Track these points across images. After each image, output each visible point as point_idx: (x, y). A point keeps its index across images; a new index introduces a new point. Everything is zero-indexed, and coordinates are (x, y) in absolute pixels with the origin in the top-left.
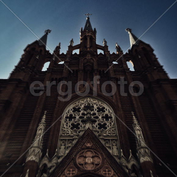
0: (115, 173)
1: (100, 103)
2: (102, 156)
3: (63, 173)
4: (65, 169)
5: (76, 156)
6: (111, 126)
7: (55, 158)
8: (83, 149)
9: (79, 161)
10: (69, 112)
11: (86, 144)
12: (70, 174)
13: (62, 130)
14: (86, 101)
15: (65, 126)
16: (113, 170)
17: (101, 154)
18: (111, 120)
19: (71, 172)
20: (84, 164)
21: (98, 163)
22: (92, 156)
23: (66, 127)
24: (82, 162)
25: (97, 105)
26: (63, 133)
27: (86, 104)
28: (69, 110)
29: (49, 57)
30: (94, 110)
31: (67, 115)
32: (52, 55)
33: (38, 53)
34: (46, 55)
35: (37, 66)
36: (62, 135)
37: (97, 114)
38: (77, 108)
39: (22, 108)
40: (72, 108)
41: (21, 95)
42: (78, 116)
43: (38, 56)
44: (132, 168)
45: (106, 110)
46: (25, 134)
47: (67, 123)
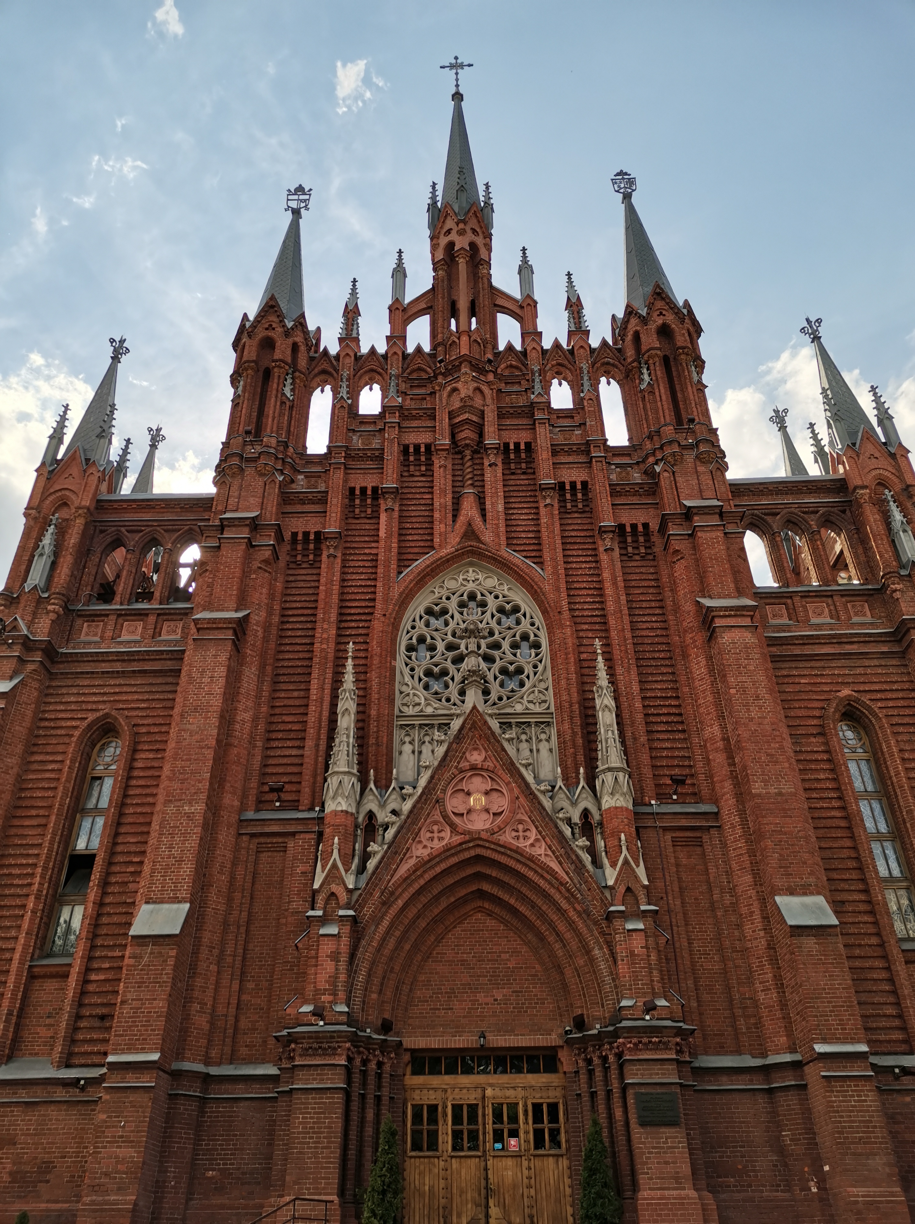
0: (539, 837)
1: (506, 587)
2: (511, 790)
3: (417, 839)
4: (420, 829)
5: (444, 791)
6: (535, 674)
7: (393, 797)
8: (461, 771)
9: (453, 804)
10: (413, 627)
11: (467, 754)
12: (432, 839)
13: (401, 693)
14: (464, 580)
15: (406, 679)
16: (537, 828)
17: (508, 784)
18: (537, 655)
19: (436, 835)
20: (465, 812)
21: (500, 810)
22: (484, 790)
23: (409, 683)
24: (462, 809)
25: (497, 597)
26: (403, 705)
27: (462, 595)
28: (414, 621)
29: (324, 372)
30: (488, 615)
31: (411, 639)
32: (333, 359)
33: (287, 367)
34: (312, 359)
35: (292, 429)
36: (401, 711)
37: (497, 633)
38: (437, 609)
39: (276, 619)
40: (421, 610)
41: (267, 574)
42: (443, 640)
43: (289, 381)
44: (580, 819)
45: (524, 615)
46: (301, 710)
47: (412, 669)
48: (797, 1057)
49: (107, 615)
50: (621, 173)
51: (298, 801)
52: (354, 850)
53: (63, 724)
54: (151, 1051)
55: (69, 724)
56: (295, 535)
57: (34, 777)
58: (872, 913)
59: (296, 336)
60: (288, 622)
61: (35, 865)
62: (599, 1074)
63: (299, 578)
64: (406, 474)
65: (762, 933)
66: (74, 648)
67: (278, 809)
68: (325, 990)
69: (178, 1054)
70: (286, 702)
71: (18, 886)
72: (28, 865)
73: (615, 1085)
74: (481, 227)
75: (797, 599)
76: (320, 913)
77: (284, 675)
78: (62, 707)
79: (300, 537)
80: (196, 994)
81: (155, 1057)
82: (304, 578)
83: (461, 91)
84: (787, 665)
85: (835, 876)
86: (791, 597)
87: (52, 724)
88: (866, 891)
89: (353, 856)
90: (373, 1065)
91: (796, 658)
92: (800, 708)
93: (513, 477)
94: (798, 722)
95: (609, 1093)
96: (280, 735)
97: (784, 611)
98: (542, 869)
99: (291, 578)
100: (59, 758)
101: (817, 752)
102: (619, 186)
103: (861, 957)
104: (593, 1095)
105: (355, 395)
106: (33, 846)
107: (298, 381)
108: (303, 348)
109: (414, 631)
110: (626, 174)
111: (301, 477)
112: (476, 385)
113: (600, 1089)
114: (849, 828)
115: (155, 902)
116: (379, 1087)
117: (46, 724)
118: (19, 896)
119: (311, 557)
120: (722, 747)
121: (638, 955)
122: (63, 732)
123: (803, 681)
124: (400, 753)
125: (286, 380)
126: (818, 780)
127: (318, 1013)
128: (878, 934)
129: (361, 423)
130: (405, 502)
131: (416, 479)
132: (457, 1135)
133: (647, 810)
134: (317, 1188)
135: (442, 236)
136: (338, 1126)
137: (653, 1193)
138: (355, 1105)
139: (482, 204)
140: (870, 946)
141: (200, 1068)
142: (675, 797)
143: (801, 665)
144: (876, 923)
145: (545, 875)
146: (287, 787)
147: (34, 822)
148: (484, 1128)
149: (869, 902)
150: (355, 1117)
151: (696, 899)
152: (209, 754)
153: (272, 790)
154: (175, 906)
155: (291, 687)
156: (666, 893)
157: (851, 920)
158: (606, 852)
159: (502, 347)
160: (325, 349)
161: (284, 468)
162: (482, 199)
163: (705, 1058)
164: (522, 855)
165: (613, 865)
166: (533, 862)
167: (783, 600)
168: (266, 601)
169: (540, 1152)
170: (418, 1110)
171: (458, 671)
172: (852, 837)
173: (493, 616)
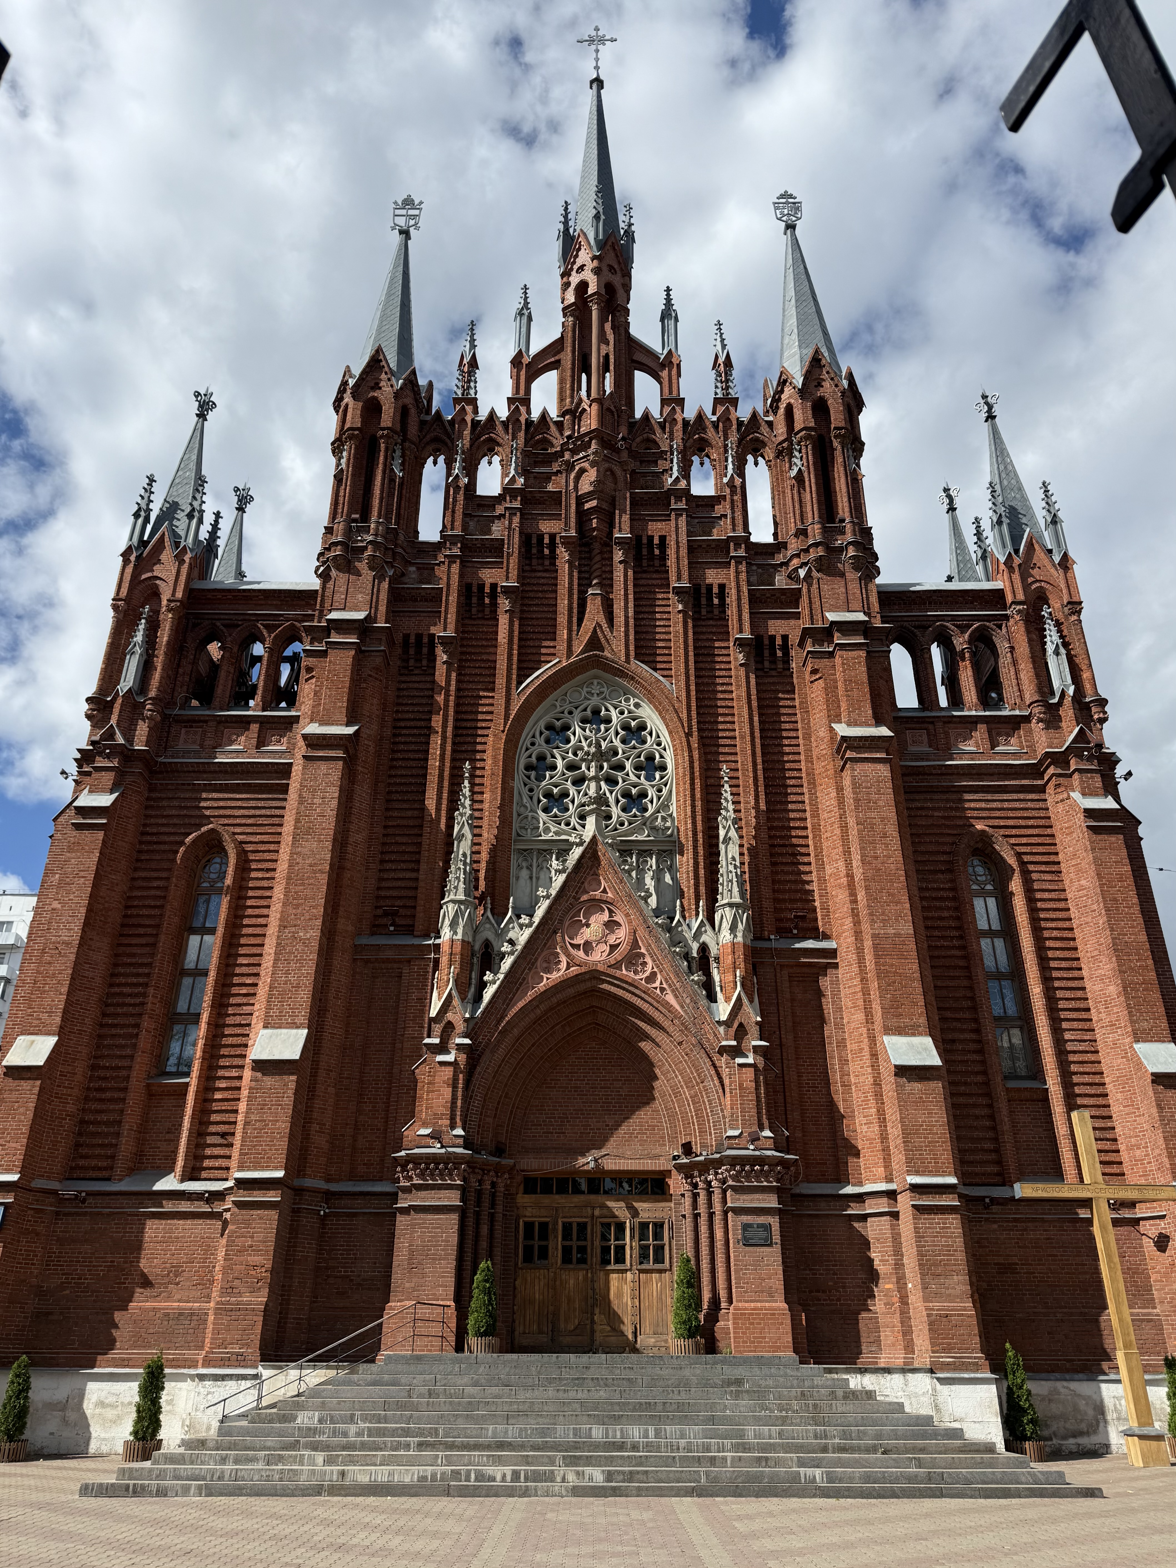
0: (656, 970)
1: (632, 703)
3: (534, 970)
6: (659, 798)
7: (510, 925)
8: (580, 902)
9: (571, 935)
10: (533, 744)
11: (586, 884)
13: (519, 815)
14: (587, 693)
15: (525, 801)
16: (654, 961)
17: (626, 916)
18: (662, 778)
19: (552, 965)
20: (582, 943)
21: (618, 941)
22: (601, 921)
23: (528, 805)
24: (579, 940)
25: (622, 713)
26: (521, 828)
27: (585, 710)
28: (534, 737)
29: (436, 440)
30: (612, 731)
31: (530, 756)
32: (447, 424)
33: (396, 437)
34: (423, 423)
35: (402, 512)
36: (519, 835)
37: (620, 752)
38: (558, 724)
39: (388, 732)
40: (542, 724)
41: (378, 683)
42: (563, 759)
43: (398, 453)
44: (698, 953)
45: (651, 734)
46: (416, 831)
47: (531, 790)
48: (892, 1186)
49: (206, 722)
50: (785, 195)
51: (413, 926)
52: (470, 978)
53: (166, 838)
54: (276, 1168)
55: (172, 838)
56: (406, 637)
57: (139, 894)
58: (981, 1052)
59: (406, 397)
60: (400, 735)
61: (146, 985)
62: (702, 1199)
63: (411, 685)
64: (527, 568)
65: (869, 1070)
66: (173, 757)
67: (391, 934)
68: (442, 1114)
69: (299, 1171)
70: (399, 822)
71: (131, 1005)
72: (140, 985)
73: (717, 1207)
74: (619, 263)
75: (939, 725)
76: (437, 1041)
77: (397, 792)
78: (164, 821)
79: (412, 639)
80: (315, 1115)
81: (280, 1174)
82: (416, 685)
83: (602, 78)
84: (922, 797)
85: (948, 1014)
86: (932, 723)
87: (154, 839)
88: (977, 1031)
89: (470, 984)
90: (487, 1186)
91: (931, 790)
92: (931, 842)
93: (644, 576)
94: (926, 857)
95: (711, 1215)
96: (393, 857)
97: (925, 738)
98: (658, 1002)
99: (403, 686)
100: (164, 875)
101: (943, 889)
102: (781, 213)
103: (966, 1094)
104: (696, 1216)
105: (471, 470)
106: (142, 965)
107: (408, 453)
108: (413, 411)
109: (533, 748)
110: (791, 196)
111: (413, 569)
112: (607, 465)
113: (702, 1209)
114: (968, 968)
115: (274, 1027)
116: (493, 1205)
117: (149, 838)
118: (132, 1015)
119: (425, 663)
120: (845, 883)
121: (746, 1088)
122: (166, 847)
123: (936, 814)
124: (518, 878)
125: (394, 451)
126: (941, 919)
127: (436, 1136)
128: (985, 1073)
129: (479, 506)
130: (527, 602)
131: (539, 574)
132: (567, 1251)
133: (765, 944)
134: (435, 1294)
135: (574, 273)
136: (454, 1239)
137: (747, 1305)
138: (470, 1221)
139: (622, 232)
140: (976, 1084)
141: (322, 1185)
142: (795, 932)
143: (936, 797)
144: (983, 1062)
145: (660, 1008)
146: (402, 912)
147: (143, 941)
148: (593, 1244)
149: (979, 1042)
150: (470, 1232)
151: (809, 1034)
152: (324, 879)
153: (386, 914)
154: (294, 1031)
155: (405, 806)
156: (779, 1027)
157: (960, 1058)
158: (721, 987)
159: (638, 414)
160: (438, 412)
161: (394, 559)
162: (622, 225)
163: (805, 1185)
164: (637, 988)
165: (727, 999)
166: (649, 995)
167: (926, 725)
168: (377, 713)
169: (644, 1267)
170: (529, 1226)
171: (579, 793)
172: (970, 978)
173: (617, 733)
